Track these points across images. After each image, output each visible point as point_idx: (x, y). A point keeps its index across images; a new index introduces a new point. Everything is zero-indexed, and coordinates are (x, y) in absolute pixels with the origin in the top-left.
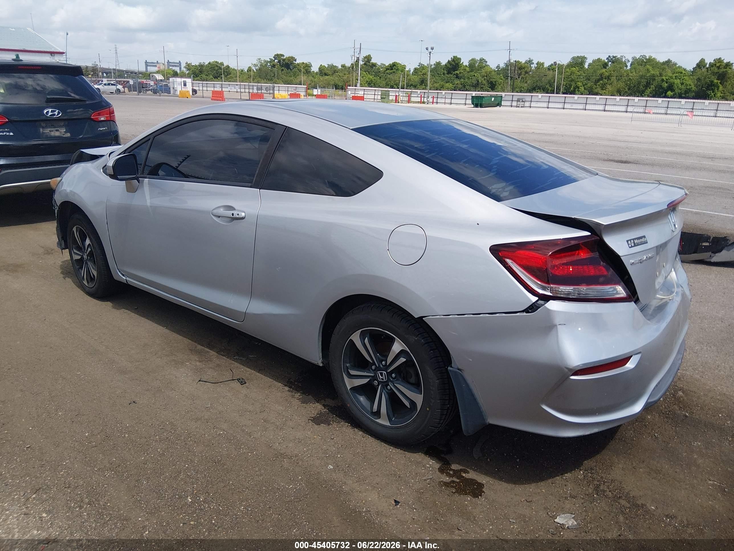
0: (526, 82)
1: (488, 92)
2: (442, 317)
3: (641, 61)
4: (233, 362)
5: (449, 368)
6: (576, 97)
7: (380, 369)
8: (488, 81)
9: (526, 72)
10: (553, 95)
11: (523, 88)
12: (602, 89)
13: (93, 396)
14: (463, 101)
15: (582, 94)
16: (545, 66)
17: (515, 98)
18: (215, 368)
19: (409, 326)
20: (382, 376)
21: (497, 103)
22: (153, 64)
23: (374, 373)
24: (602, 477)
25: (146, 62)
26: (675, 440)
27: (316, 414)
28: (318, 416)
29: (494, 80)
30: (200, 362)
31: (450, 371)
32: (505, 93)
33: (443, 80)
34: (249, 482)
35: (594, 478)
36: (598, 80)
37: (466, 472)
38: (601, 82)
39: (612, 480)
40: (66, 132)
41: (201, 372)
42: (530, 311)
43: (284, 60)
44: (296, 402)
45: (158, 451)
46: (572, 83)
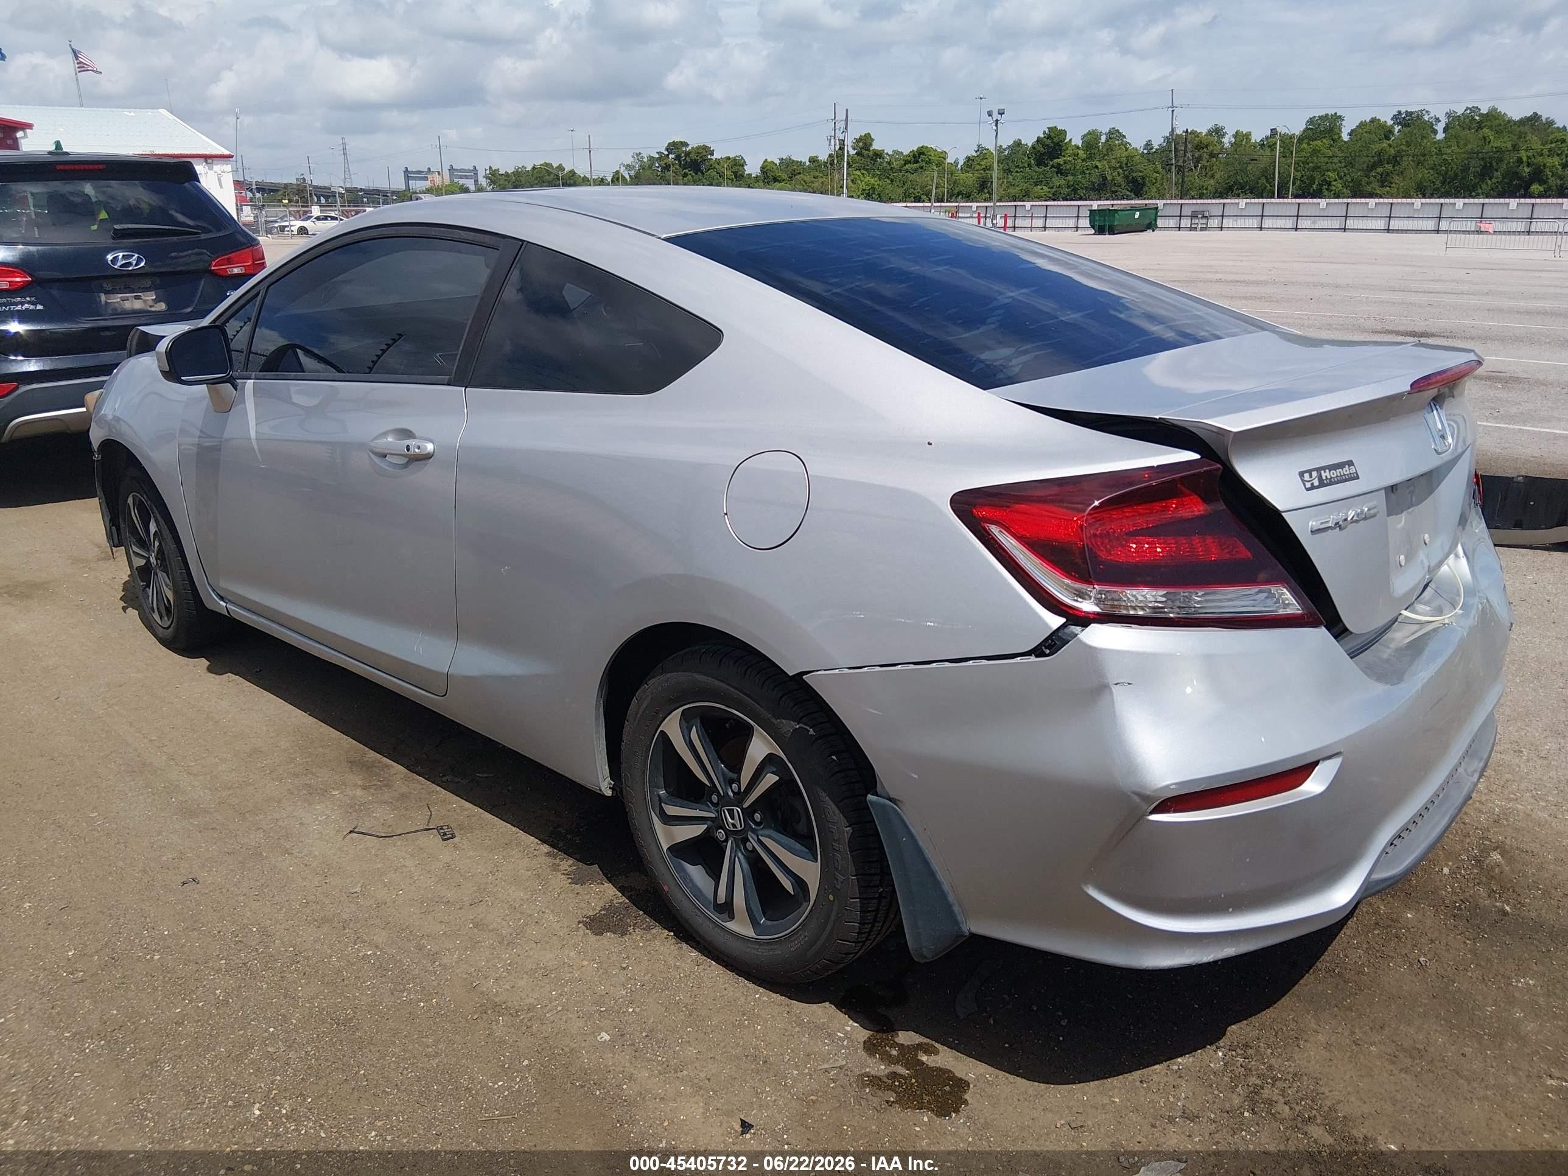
0: (1212, 176)
1: (1127, 199)
2: (847, 671)
3: (1467, 121)
4: (439, 788)
5: (870, 797)
6: (1323, 202)
7: (729, 802)
8: (1127, 177)
9: (1212, 155)
10: (1273, 200)
11: (1206, 189)
12: (1382, 186)
13: (110, 865)
14: (1071, 223)
15: (1338, 197)
16: (1253, 141)
17: (1187, 211)
18: (394, 802)
19: (781, 698)
20: (733, 818)
21: (1147, 222)
22: (422, 175)
23: (717, 811)
24: (1271, 1068)
25: (406, 171)
26: (1470, 974)
27: (598, 908)
28: (603, 912)
29: (1140, 174)
30: (364, 788)
31: (872, 802)
32: (1165, 202)
33: (1026, 179)
34: (405, 1072)
35: (1250, 1070)
36: (1373, 167)
37: (929, 1050)
38: (1379, 170)
39: (1295, 1075)
40: (156, 301)
41: (361, 811)
42: (1048, 651)
43: (688, 154)
44: (558, 881)
45: (215, 994)
46: (1315, 174)
